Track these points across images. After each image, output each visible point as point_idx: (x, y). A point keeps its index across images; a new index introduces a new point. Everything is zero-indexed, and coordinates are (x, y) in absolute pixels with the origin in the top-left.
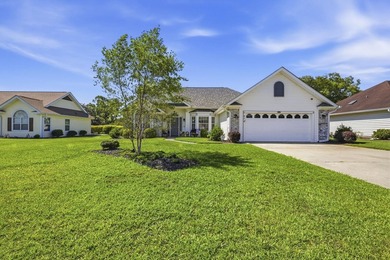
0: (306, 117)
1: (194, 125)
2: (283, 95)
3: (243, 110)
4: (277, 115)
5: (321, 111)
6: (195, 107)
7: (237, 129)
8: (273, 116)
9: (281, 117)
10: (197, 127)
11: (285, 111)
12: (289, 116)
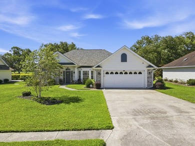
0: (140, 73)
1: (80, 76)
2: (126, 61)
3: (103, 70)
4: (124, 72)
5: (148, 70)
6: (81, 65)
7: (100, 81)
8: (121, 73)
9: (126, 73)
10: (82, 77)
11: (128, 70)
12: (131, 73)
